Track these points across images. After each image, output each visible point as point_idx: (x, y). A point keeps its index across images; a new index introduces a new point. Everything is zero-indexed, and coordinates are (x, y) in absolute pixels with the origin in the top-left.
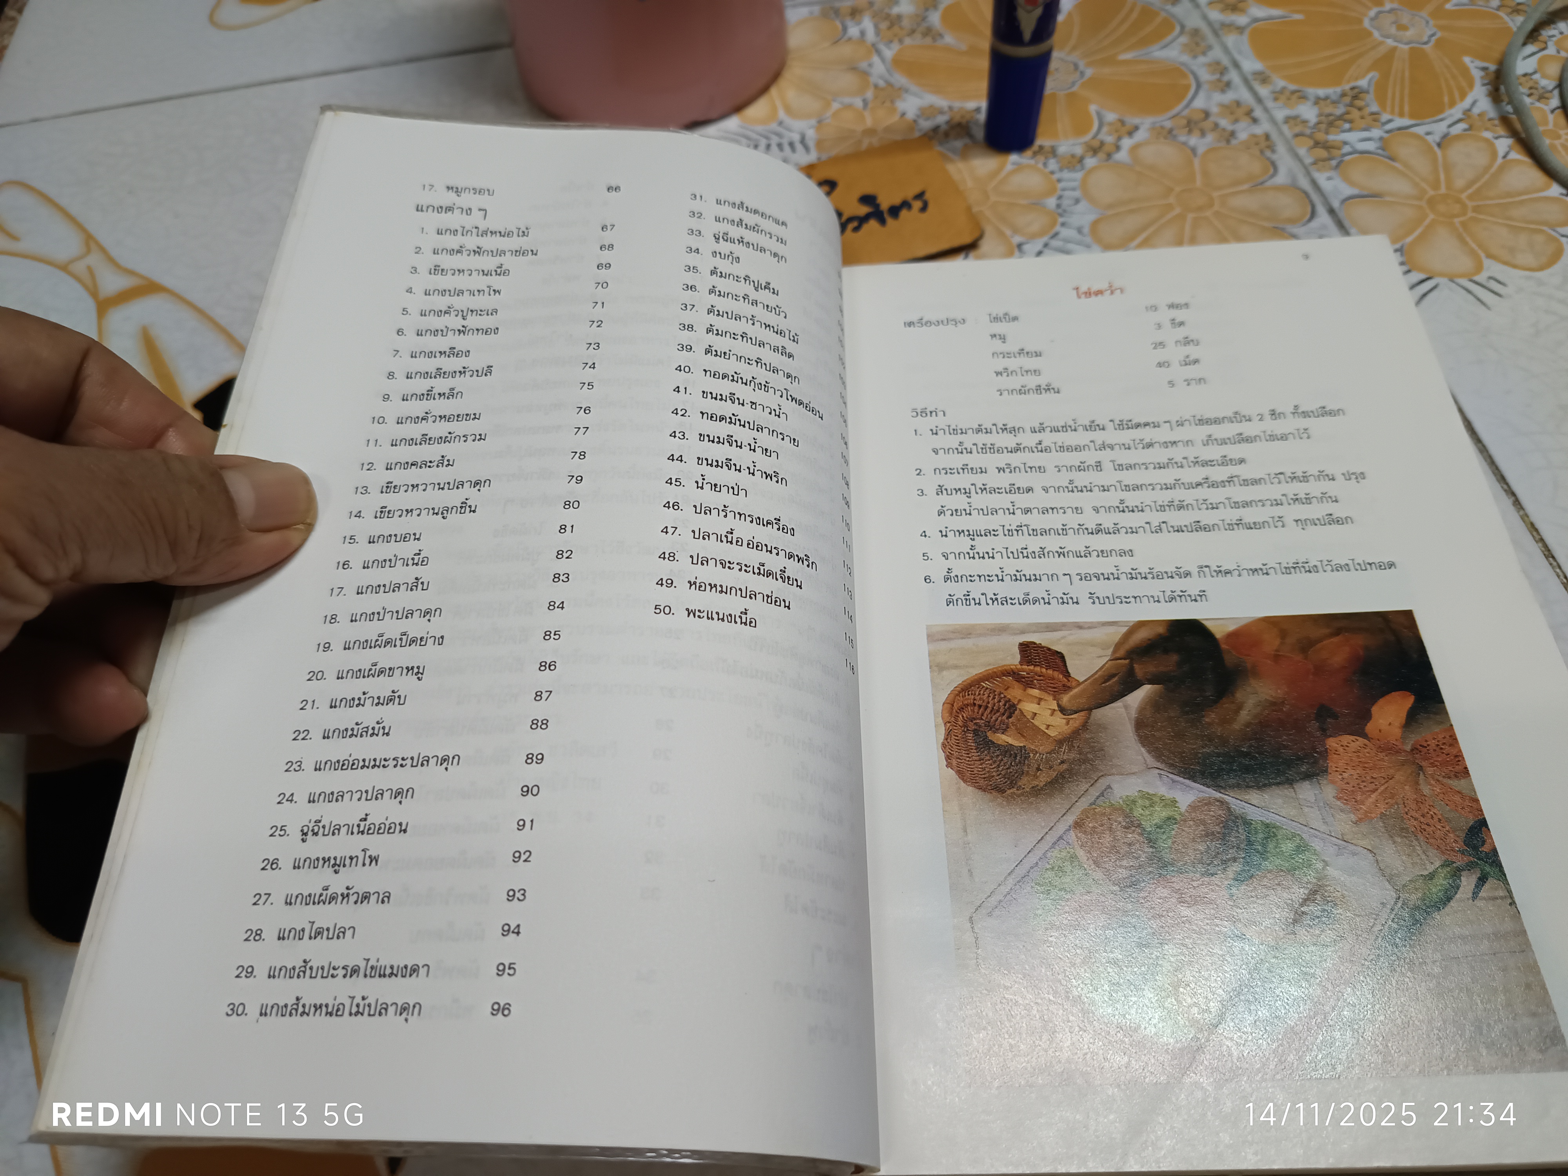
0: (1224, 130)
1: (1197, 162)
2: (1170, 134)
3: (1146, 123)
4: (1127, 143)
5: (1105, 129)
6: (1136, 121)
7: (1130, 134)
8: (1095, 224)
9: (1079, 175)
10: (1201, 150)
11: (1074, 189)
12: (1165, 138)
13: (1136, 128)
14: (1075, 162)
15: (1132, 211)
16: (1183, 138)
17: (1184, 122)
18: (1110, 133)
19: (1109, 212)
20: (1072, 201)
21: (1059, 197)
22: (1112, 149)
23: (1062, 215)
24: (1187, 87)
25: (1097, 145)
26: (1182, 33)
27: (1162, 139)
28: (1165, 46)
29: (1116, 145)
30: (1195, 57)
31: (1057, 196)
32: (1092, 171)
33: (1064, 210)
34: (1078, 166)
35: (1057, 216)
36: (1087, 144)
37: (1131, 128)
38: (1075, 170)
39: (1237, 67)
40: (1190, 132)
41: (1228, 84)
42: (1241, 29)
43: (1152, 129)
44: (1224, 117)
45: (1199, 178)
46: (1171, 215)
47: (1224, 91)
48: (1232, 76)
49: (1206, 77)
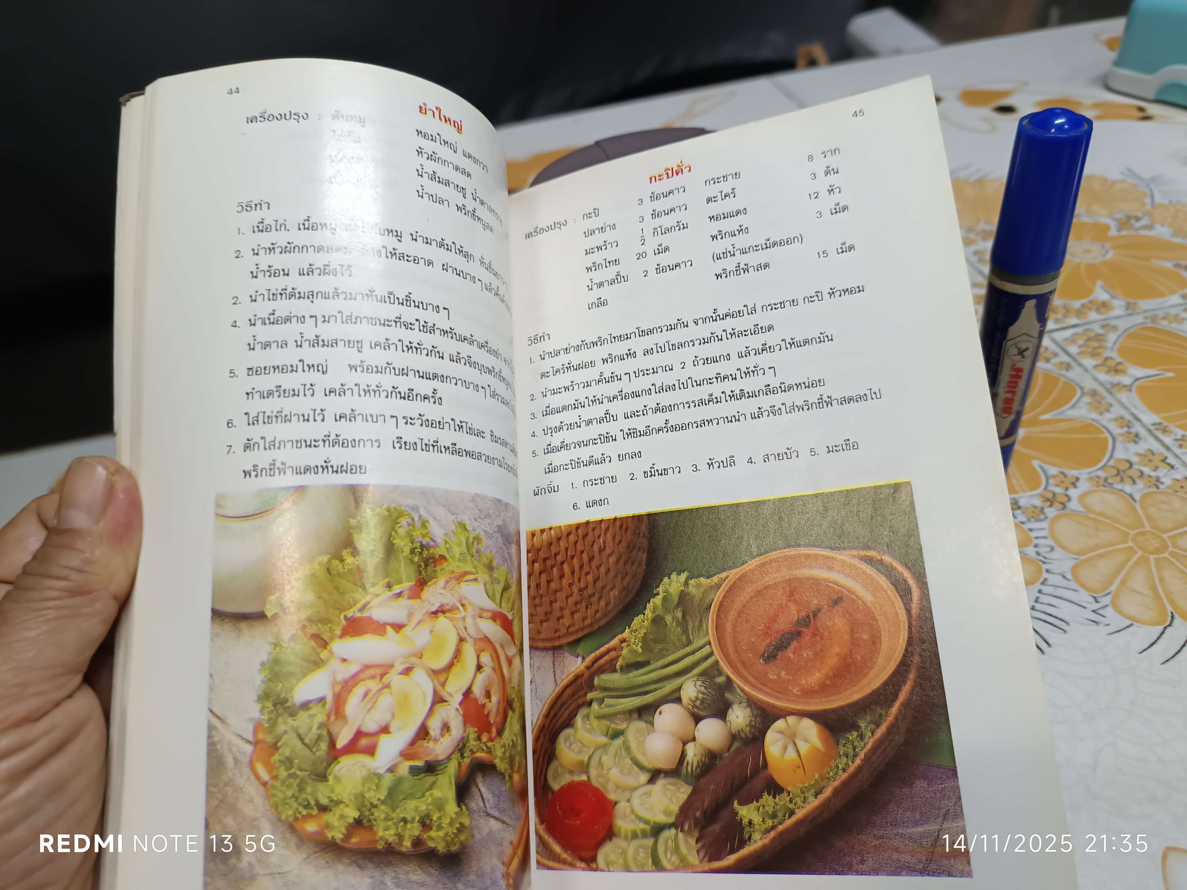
0: (1150, 476)
1: (1138, 506)
2: (1107, 482)
3: (1083, 473)
4: (1073, 493)
5: (1051, 481)
6: (1075, 473)
7: (1074, 484)
8: (1074, 569)
9: (1044, 525)
10: (1137, 496)
11: (1045, 537)
12: (1104, 486)
13: (1078, 479)
14: (1038, 514)
15: (1101, 556)
16: (1119, 486)
17: (1114, 472)
18: (1057, 486)
19: (1082, 558)
20: (1048, 549)
21: (1036, 546)
22: (1064, 499)
23: (1044, 563)
24: (1105, 440)
25: (1050, 496)
26: (1083, 394)
27: (1102, 488)
28: (1073, 407)
29: (1067, 496)
30: (1101, 414)
31: (1033, 544)
32: (1054, 520)
33: (1045, 558)
34: (1042, 517)
35: (1041, 563)
36: (1041, 495)
37: (1073, 480)
38: (1041, 520)
39: (1138, 419)
40: (1122, 480)
41: (1137, 435)
42: (1128, 388)
43: (1090, 479)
44: (1145, 465)
45: (1145, 521)
46: (1135, 559)
47: (1136, 442)
48: (1137, 428)
49: (1116, 431)
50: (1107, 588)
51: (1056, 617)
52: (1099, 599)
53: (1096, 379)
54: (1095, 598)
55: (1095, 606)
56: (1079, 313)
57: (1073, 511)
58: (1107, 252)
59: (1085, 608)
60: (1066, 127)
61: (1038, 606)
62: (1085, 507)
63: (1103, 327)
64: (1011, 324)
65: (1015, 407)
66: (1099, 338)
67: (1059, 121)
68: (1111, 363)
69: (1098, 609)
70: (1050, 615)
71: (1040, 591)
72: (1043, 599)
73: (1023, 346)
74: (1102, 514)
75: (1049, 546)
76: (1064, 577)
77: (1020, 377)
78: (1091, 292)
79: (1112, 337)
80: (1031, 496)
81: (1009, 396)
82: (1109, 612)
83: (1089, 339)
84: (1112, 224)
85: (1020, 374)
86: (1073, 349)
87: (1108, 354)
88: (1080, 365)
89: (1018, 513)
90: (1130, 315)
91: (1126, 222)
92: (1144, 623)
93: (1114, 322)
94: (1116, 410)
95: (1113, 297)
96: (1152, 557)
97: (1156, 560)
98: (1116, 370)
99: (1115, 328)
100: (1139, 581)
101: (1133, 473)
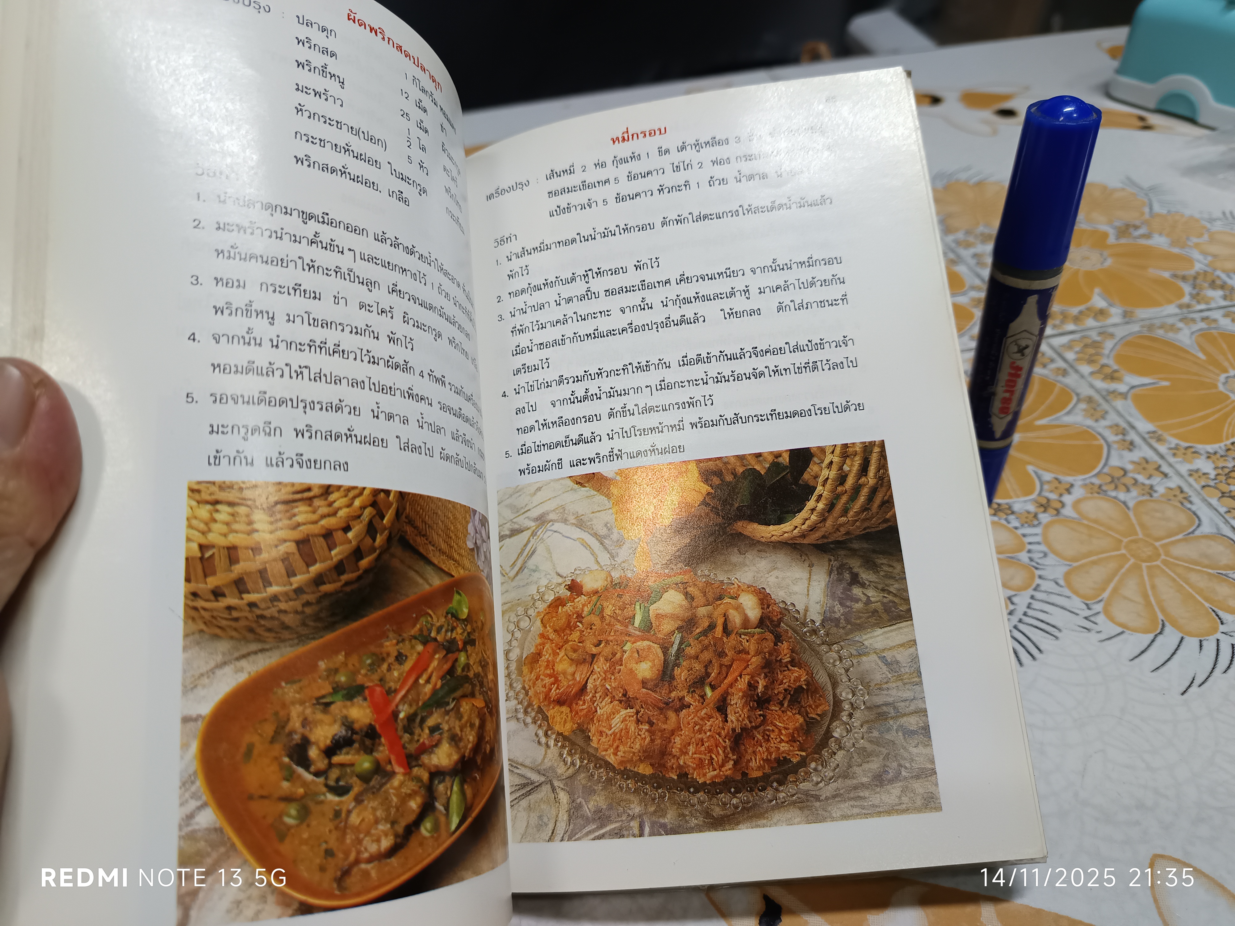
0: (1143, 484)
1: (1131, 514)
2: (1101, 489)
3: (1078, 480)
4: (1068, 499)
5: (1046, 487)
6: (1070, 479)
7: (1068, 491)
8: (1067, 576)
9: (1038, 530)
10: (1131, 504)
11: (1039, 543)
12: (1098, 493)
13: (1072, 485)
14: (1031, 519)
15: (1094, 563)
16: (1113, 494)
17: (1109, 479)
18: (1051, 491)
19: (1075, 564)
20: (1042, 555)
21: (1029, 551)
22: (1058, 505)
23: (1037, 568)
24: (1100, 447)
25: (1044, 501)
26: (1079, 400)
27: (1096, 495)
28: (1069, 413)
29: (1061, 502)
30: (1097, 421)
31: (1026, 550)
32: (1047, 526)
33: (1038, 563)
34: (1036, 522)
35: (1033, 569)
36: (1035, 501)
37: (1068, 486)
38: (1034, 526)
39: (1133, 427)
40: (1116, 488)
41: (1132, 443)
42: (1124, 396)
43: (1085, 486)
44: (1139, 473)
45: (1138, 529)
46: (1127, 566)
47: (1130, 450)
48: (1132, 436)
49: (1112, 438)
50: (1099, 595)
51: (1048, 624)
52: (1091, 606)
53: (1092, 386)
54: (1087, 605)
55: (1088, 613)
56: (1077, 319)
57: (1067, 517)
58: (1106, 259)
59: (1077, 614)
60: (1075, 115)
61: (1030, 612)
62: (1079, 512)
63: (1100, 334)
64: (1012, 320)
65: (1013, 406)
66: (1096, 345)
67: (1067, 110)
68: (1108, 371)
69: (1090, 616)
70: (1042, 621)
71: (1032, 597)
72: (1036, 605)
73: (1023, 343)
74: (1096, 521)
75: (1042, 552)
76: (1057, 583)
77: (1019, 376)
78: (1088, 299)
79: (1109, 344)
80: (1025, 502)
81: (1007, 395)
82: (1101, 619)
83: (1086, 346)
84: (1111, 232)
85: (1019, 373)
86: (1070, 356)
87: (1104, 361)
88: (1077, 371)
89: (1012, 517)
90: (1127, 323)
91: (1124, 230)
92: (1135, 630)
93: (1111, 330)
94: (1112, 418)
95: (1111, 305)
96: (1144, 565)
97: (1149, 568)
98: (1112, 377)
99: (1112, 335)
100: (1131, 589)
101: (1128, 481)
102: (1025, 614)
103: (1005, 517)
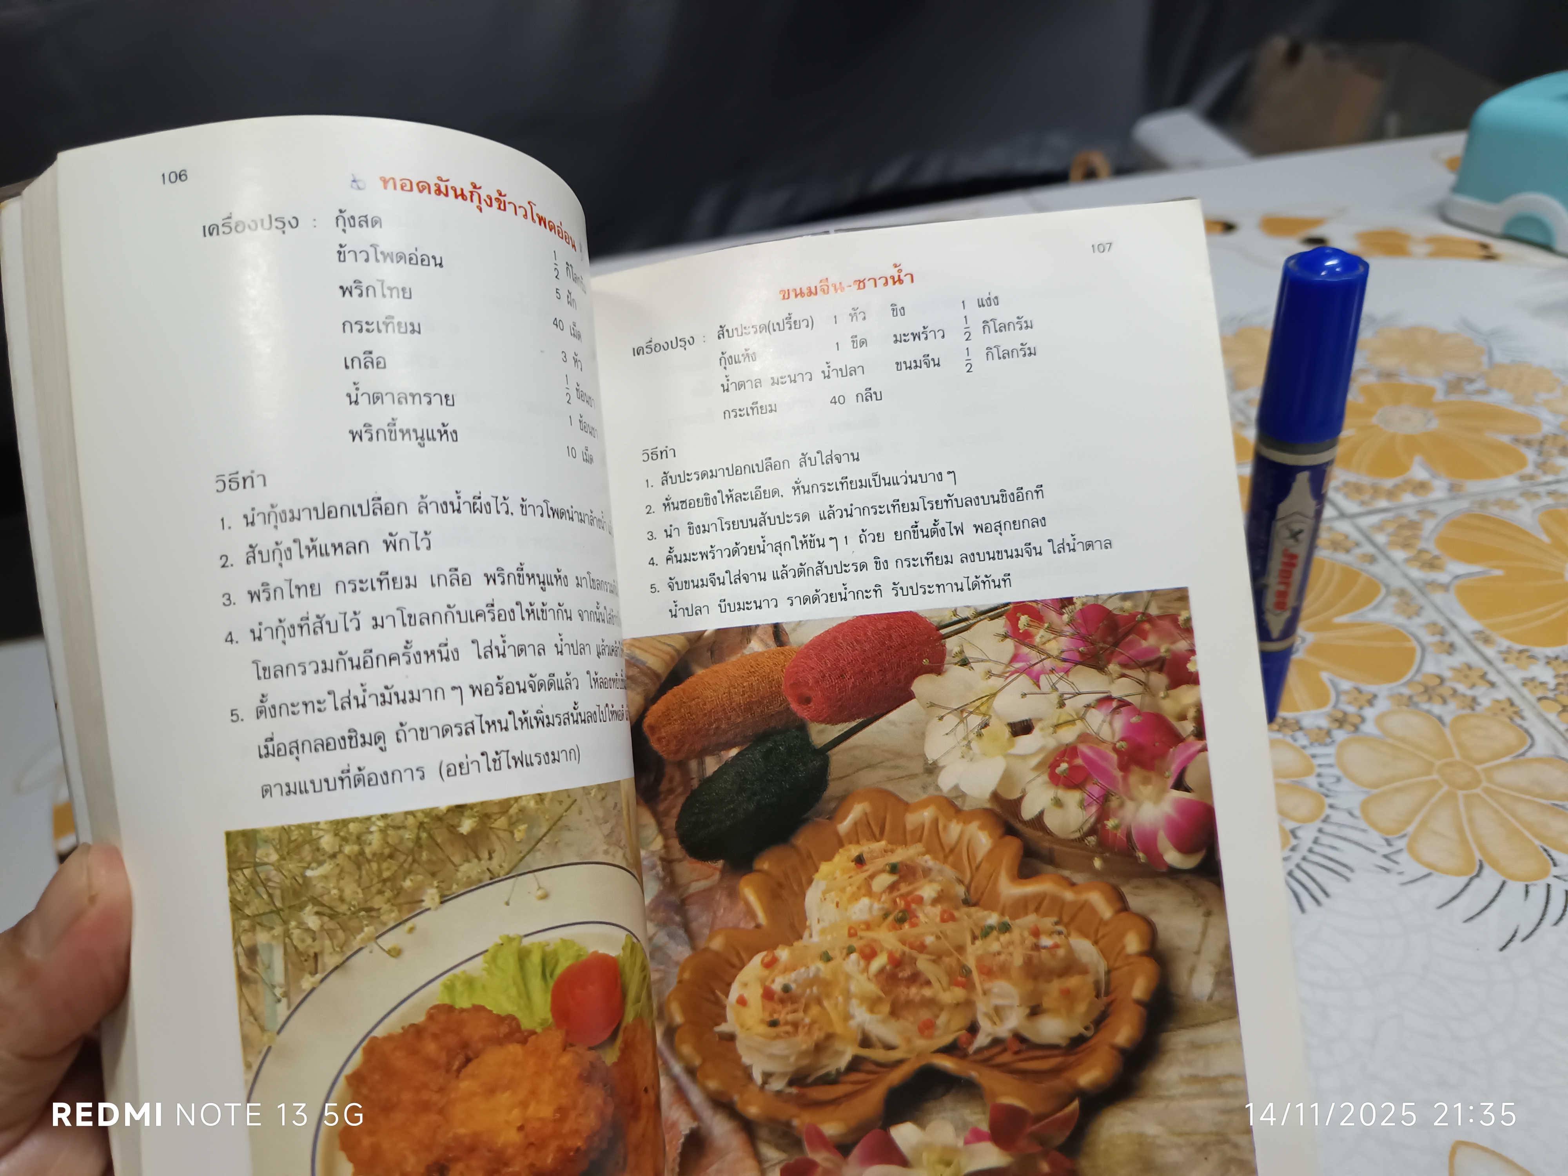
0: (1464, 696)
1: (1447, 732)
2: (1410, 702)
3: (1383, 690)
4: (1370, 713)
5: (1343, 698)
6: (1373, 688)
7: (1370, 703)
8: (1364, 806)
9: (1331, 750)
10: (1448, 719)
11: (1331, 766)
12: (1407, 706)
13: (1375, 696)
14: (1323, 737)
15: (1398, 790)
16: (1426, 706)
17: (1422, 689)
18: (1349, 703)
19: (1375, 791)
20: (1333, 780)
21: (1319, 775)
22: (1357, 720)
23: (1327, 796)
24: (1412, 651)
25: (1340, 715)
26: (1389, 593)
27: (1405, 708)
28: (1376, 608)
29: (1360, 716)
30: (1409, 618)
31: (1315, 773)
32: (1343, 745)
33: (1328, 790)
34: (1328, 740)
35: (1323, 797)
36: (1330, 715)
37: (1370, 697)
38: (1326, 745)
39: (1454, 626)
40: (1430, 699)
41: (1452, 646)
42: (1445, 588)
43: (1391, 697)
44: (1459, 681)
45: (1455, 750)
46: (1439, 794)
47: (1449, 654)
48: (1453, 637)
49: (1428, 638)
50: (1403, 829)
51: (1337, 862)
52: (1392, 842)
53: (1406, 576)
54: (1387, 840)
55: (1387, 850)
56: (1391, 494)
57: (1366, 734)
58: (1430, 420)
59: (1373, 851)
60: (1338, 270)
61: (1317, 848)
62: (1383, 729)
63: (1419, 512)
64: (1281, 500)
65: (1291, 601)
66: (1413, 526)
67: (1329, 263)
68: (1426, 557)
69: (1390, 854)
70: (1332, 860)
71: (1320, 830)
72: (1325, 840)
73: (1296, 527)
74: (1403, 740)
75: (1334, 776)
76: (1351, 814)
77: (1294, 565)
78: (1406, 469)
79: (1429, 525)
80: (1317, 715)
81: (1282, 588)
82: (1403, 858)
83: (1401, 527)
84: (1439, 387)
85: (1294, 561)
86: (1381, 539)
87: (1422, 545)
88: (1388, 558)
89: (1299, 734)
90: (1453, 499)
91: (1455, 385)
92: (1446, 872)
93: (1432, 507)
94: (1430, 615)
95: (1434, 476)
96: (1461, 793)
97: (1467, 797)
98: (1432, 565)
99: (1433, 514)
100: (1443, 822)
101: (1445, 691)
102: (1310, 851)
103: (1291, 733)
